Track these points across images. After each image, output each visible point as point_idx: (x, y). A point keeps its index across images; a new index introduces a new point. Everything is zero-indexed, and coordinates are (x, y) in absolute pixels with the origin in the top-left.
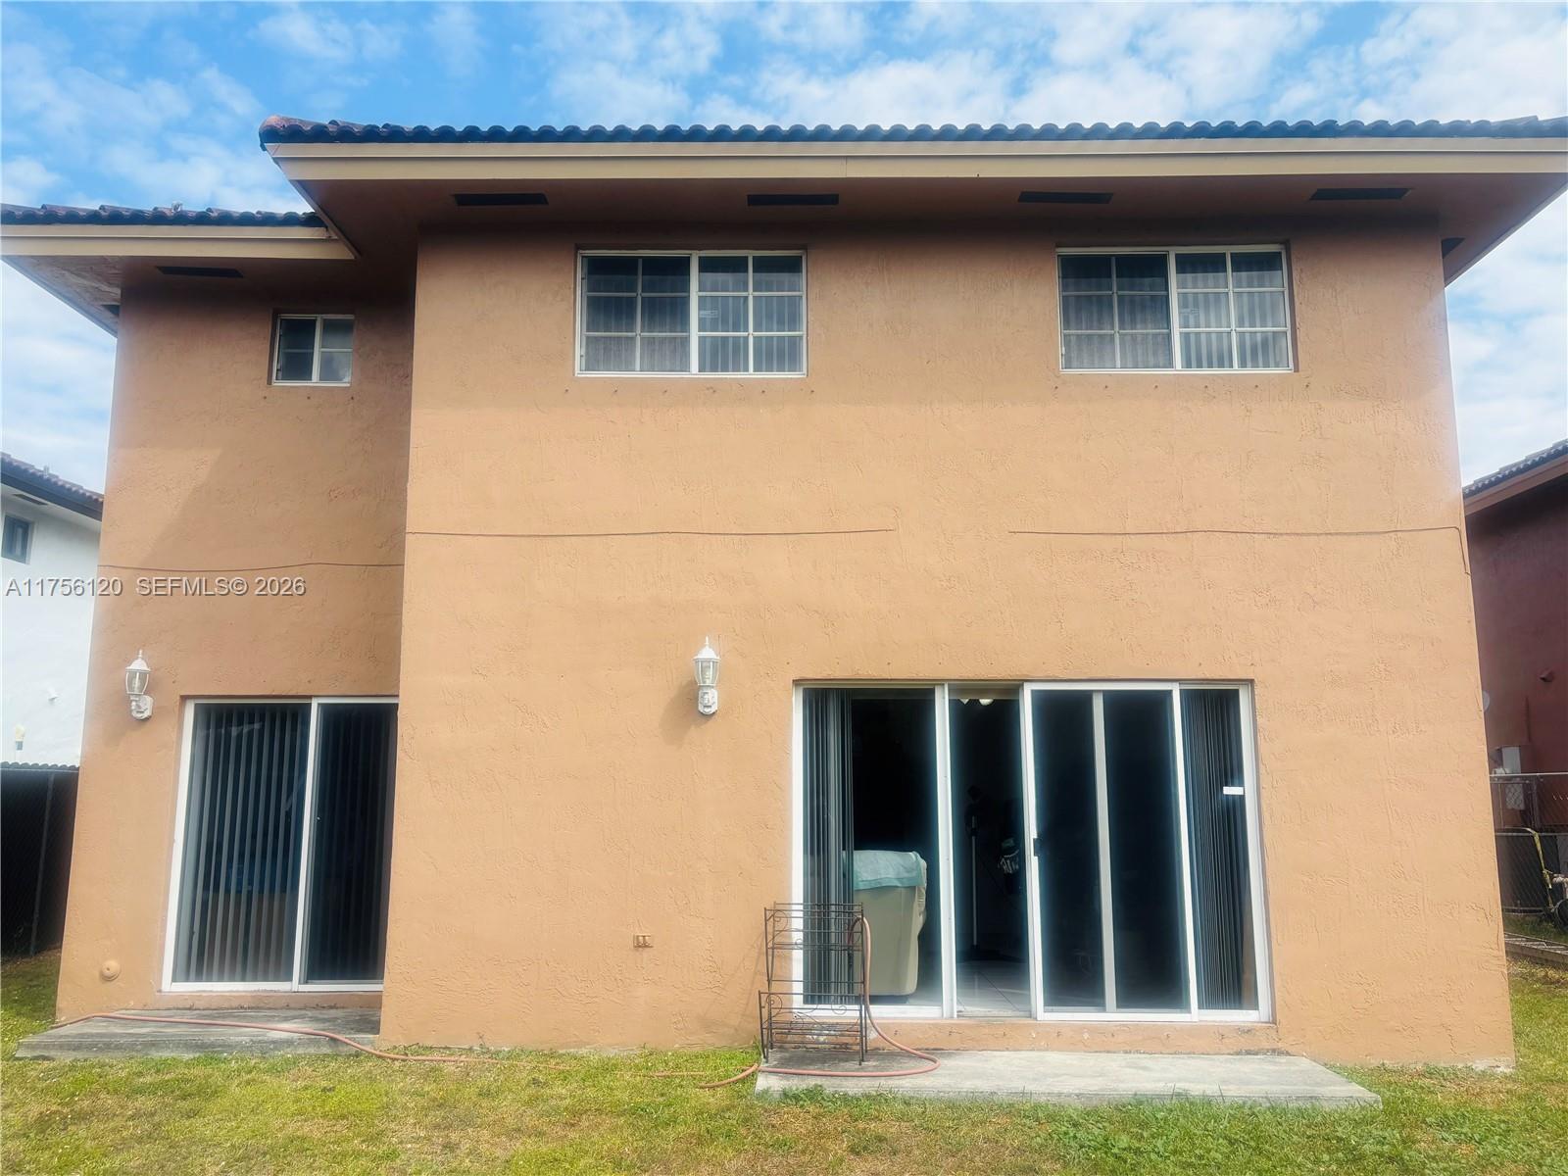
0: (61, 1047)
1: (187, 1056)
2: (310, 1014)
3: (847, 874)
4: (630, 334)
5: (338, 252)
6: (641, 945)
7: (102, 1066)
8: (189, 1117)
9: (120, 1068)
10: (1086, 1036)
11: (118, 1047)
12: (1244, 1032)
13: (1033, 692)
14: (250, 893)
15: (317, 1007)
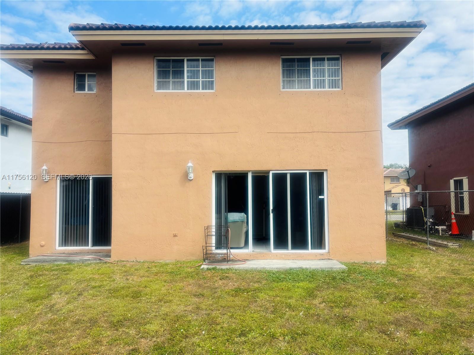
0: (32, 262)
1: (64, 263)
2: (94, 254)
3: (226, 218)
4: (169, 80)
5: (90, 57)
6: (175, 236)
7: (43, 266)
8: (66, 275)
9: (47, 266)
10: (283, 256)
11: (47, 262)
12: (321, 255)
13: (272, 173)
14: (77, 225)
15: (96, 253)
